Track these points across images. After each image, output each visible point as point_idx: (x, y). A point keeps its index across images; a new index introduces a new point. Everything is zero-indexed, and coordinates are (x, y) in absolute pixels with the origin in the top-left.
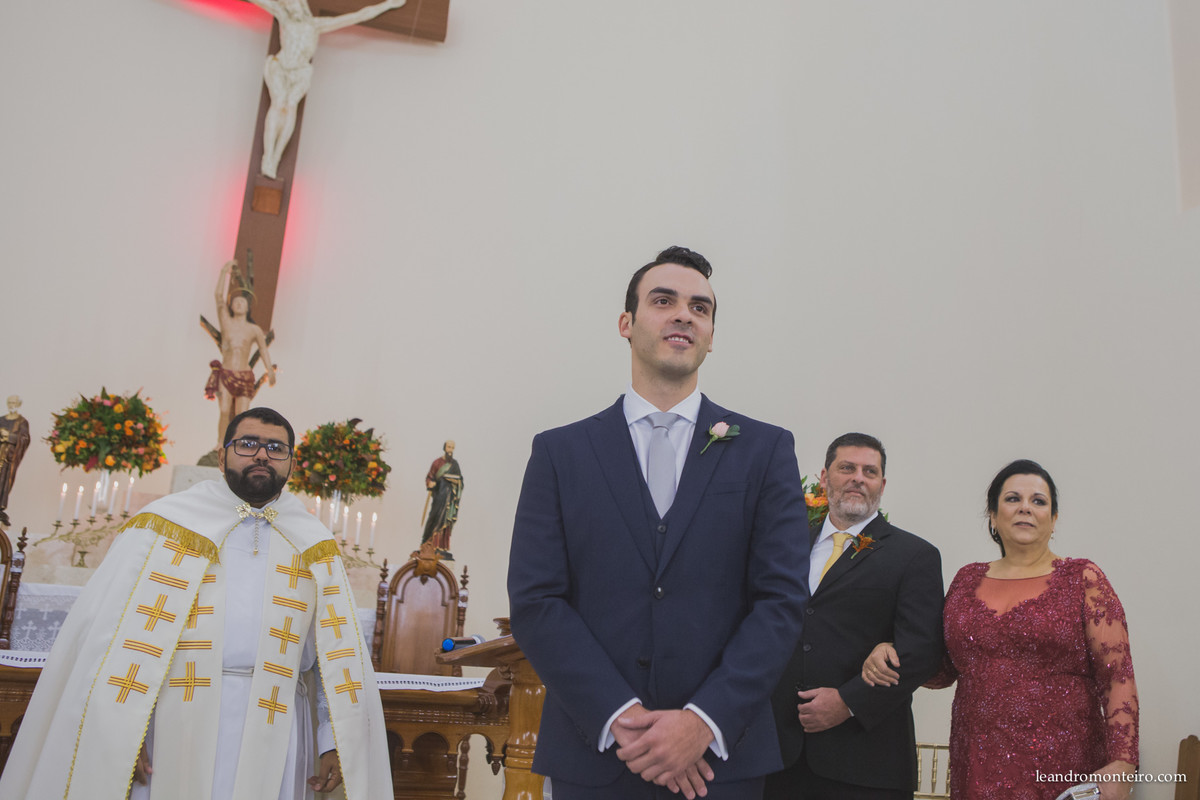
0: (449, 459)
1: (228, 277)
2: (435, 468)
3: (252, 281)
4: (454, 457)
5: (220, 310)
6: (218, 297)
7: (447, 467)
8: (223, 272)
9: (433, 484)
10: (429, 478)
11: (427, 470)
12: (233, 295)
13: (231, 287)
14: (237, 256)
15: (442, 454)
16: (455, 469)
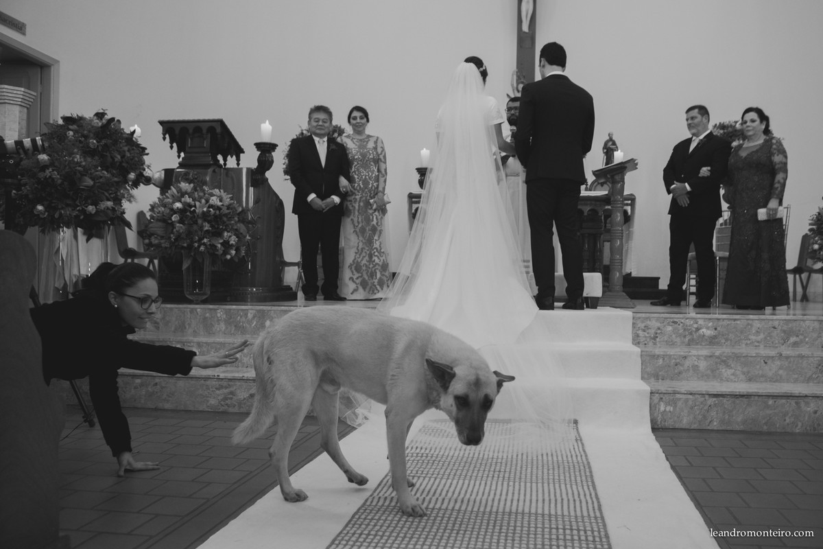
0: (611, 139)
1: (515, 77)
2: (606, 144)
3: (524, 77)
4: (614, 139)
5: (513, 90)
6: (512, 85)
7: (611, 143)
8: (513, 75)
9: (605, 151)
10: (604, 149)
11: (603, 145)
12: (518, 84)
13: (517, 80)
14: (517, 67)
15: (608, 138)
16: (614, 143)
